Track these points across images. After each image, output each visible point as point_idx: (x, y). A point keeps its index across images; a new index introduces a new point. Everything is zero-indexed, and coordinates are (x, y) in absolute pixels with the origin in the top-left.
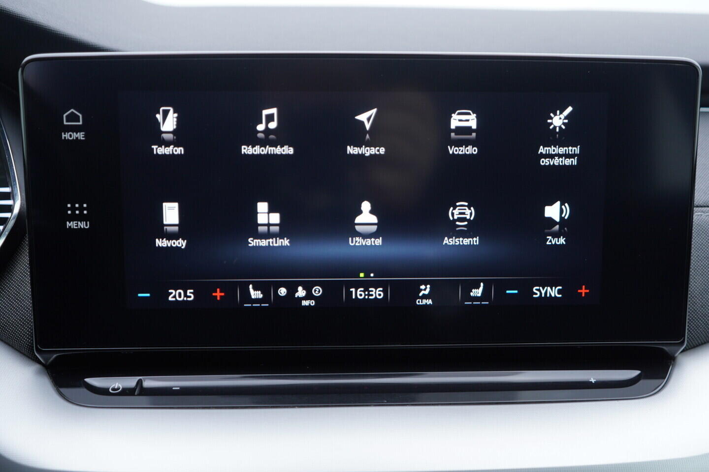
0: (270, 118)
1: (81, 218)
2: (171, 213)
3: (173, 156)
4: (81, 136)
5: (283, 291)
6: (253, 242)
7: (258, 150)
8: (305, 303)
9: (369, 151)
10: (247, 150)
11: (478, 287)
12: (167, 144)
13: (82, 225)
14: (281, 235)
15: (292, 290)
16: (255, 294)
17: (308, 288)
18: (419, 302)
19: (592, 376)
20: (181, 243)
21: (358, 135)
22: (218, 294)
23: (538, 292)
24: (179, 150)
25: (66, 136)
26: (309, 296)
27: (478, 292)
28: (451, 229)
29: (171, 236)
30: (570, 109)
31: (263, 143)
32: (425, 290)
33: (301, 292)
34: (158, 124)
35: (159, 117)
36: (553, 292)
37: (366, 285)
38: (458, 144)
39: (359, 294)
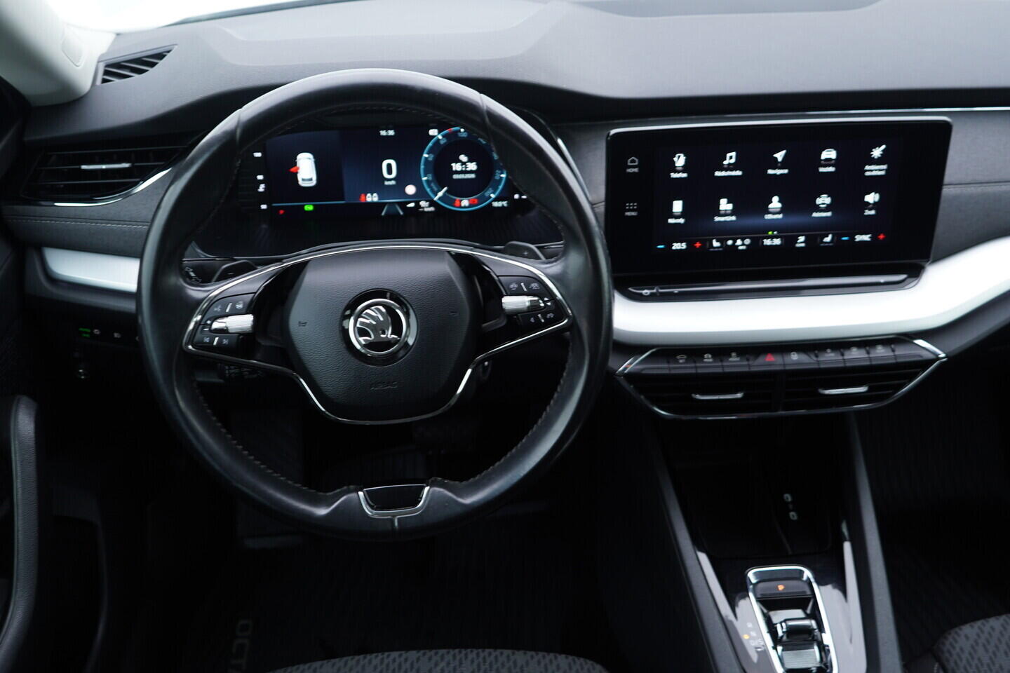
0: (731, 158)
1: (633, 210)
2: (678, 206)
3: (681, 178)
4: (636, 170)
5: (730, 242)
6: (717, 219)
7: (723, 174)
8: (740, 248)
9: (779, 172)
10: (718, 174)
11: (827, 236)
12: (679, 172)
13: (634, 214)
14: (731, 215)
15: (735, 241)
16: (716, 244)
17: (743, 240)
18: (798, 245)
19: (882, 279)
20: (681, 221)
21: (775, 164)
22: (698, 245)
23: (859, 238)
24: (685, 175)
25: (629, 170)
26: (743, 244)
27: (828, 239)
28: (818, 209)
29: (677, 217)
30: (883, 147)
31: (726, 170)
32: (802, 239)
33: (739, 242)
34: (674, 162)
35: (675, 159)
36: (866, 238)
37: (772, 237)
38: (825, 166)
39: (767, 242)
